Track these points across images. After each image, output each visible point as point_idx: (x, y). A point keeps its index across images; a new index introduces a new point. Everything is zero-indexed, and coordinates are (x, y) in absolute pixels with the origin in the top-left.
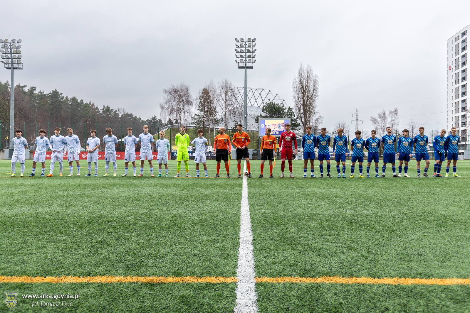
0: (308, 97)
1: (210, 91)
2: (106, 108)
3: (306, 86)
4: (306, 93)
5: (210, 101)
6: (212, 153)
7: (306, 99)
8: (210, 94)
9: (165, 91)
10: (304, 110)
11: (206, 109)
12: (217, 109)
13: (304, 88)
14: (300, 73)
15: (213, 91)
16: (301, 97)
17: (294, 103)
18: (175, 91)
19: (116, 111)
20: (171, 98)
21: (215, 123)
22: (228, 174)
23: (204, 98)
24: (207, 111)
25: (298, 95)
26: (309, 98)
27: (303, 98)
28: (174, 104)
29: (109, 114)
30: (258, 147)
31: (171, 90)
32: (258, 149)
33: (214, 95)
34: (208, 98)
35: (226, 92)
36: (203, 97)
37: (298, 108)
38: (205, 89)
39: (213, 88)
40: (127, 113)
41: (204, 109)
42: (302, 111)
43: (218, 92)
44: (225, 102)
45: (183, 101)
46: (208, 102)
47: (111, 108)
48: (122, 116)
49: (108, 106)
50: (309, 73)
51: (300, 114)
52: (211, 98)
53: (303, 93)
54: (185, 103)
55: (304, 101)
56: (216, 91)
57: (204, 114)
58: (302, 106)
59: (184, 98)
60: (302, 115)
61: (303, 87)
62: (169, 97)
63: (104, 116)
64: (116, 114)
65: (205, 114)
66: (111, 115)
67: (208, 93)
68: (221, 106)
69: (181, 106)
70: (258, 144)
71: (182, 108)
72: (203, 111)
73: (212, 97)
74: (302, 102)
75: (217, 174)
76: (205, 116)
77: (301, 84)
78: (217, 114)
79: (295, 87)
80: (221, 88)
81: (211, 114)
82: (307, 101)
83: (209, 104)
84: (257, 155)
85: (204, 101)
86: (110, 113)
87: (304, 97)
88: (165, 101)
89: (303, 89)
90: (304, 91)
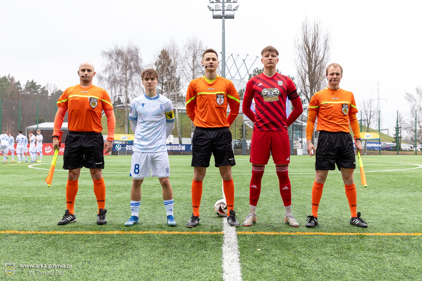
0: (316, 61)
1: (170, 53)
2: (30, 83)
3: (314, 46)
4: (314, 56)
5: (171, 68)
6: (173, 145)
7: (313, 65)
8: (171, 57)
9: (104, 53)
10: (311, 81)
11: (165, 80)
12: (182, 81)
13: (310, 48)
14: (305, 27)
15: (175, 52)
16: (306, 62)
17: (296, 71)
18: (119, 53)
19: (44, 88)
20: (112, 63)
21: (178, 101)
22: (102, 213)
23: (162, 64)
24: (166, 84)
25: (302, 58)
26: (318, 63)
27: (309, 64)
28: (118, 72)
29: (34, 92)
30: (243, 136)
31: (113, 51)
32: (242, 139)
33: (176, 59)
34: (169, 64)
35: (194, 54)
36: (160, 63)
37: (302, 78)
38: (163, 50)
39: (174, 48)
40: (60, 91)
41: (163, 80)
42: (307, 82)
43: (183, 55)
44: (193, 70)
45: (130, 68)
46: (167, 69)
47: (37, 84)
48: (52, 94)
49: (33, 81)
50: (317, 26)
51: (305, 87)
52: (172, 64)
53: (309, 55)
54: (133, 70)
55: (310, 67)
56: (179, 52)
57: (162, 88)
58: (307, 75)
59: (132, 64)
60: (308, 89)
61: (308, 47)
62: (109, 63)
63: (27, 94)
64: (44, 92)
65: (164, 87)
66: (37, 92)
67: (168, 57)
68: (187, 74)
69: (128, 75)
70: (243, 131)
71: (128, 78)
72: (160, 83)
73: (173, 61)
74: (307, 70)
75: (67, 214)
76: (163, 90)
77: (306, 42)
78: (181, 86)
79: (296, 47)
80: (187, 48)
81: (173, 88)
82: (315, 67)
83: (169, 72)
84: (241, 147)
85: (163, 67)
86: (35, 90)
87: (310, 61)
88: (104, 68)
89: (309, 50)
90: (310, 52)
